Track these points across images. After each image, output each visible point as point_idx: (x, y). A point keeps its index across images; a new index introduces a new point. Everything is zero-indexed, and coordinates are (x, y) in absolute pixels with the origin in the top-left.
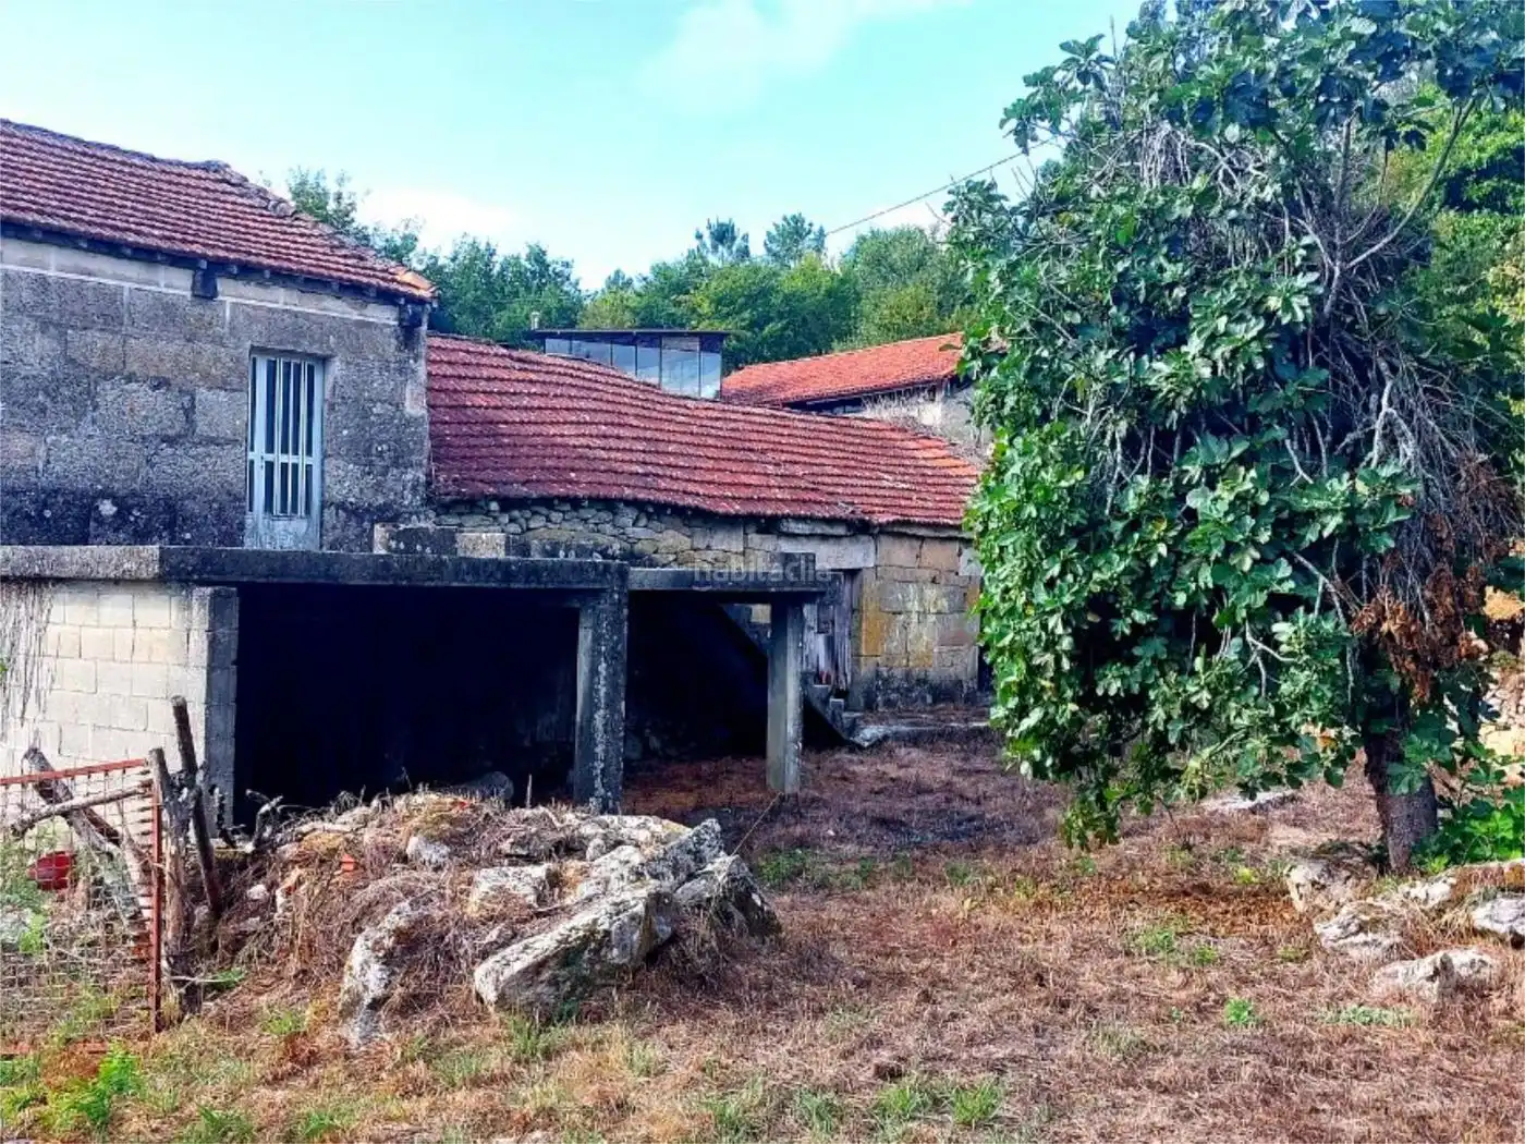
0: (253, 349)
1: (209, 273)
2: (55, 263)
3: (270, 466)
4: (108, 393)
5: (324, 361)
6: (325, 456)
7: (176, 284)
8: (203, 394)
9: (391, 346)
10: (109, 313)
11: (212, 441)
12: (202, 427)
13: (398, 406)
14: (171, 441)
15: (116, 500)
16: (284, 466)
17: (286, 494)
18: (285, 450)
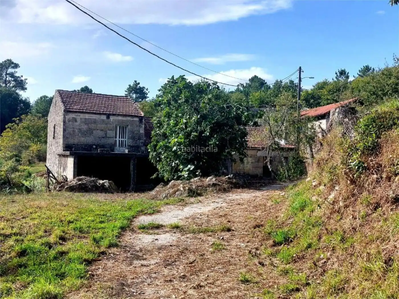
0: (116, 125)
1: (108, 116)
2: (87, 116)
3: (119, 141)
4: (94, 132)
5: (128, 126)
6: (128, 139)
7: (104, 117)
8: (108, 132)
9: (138, 123)
10: (95, 122)
11: (109, 137)
12: (108, 136)
13: (139, 131)
14: (103, 138)
15: (95, 145)
16: (122, 141)
17: (122, 144)
18: (122, 138)
